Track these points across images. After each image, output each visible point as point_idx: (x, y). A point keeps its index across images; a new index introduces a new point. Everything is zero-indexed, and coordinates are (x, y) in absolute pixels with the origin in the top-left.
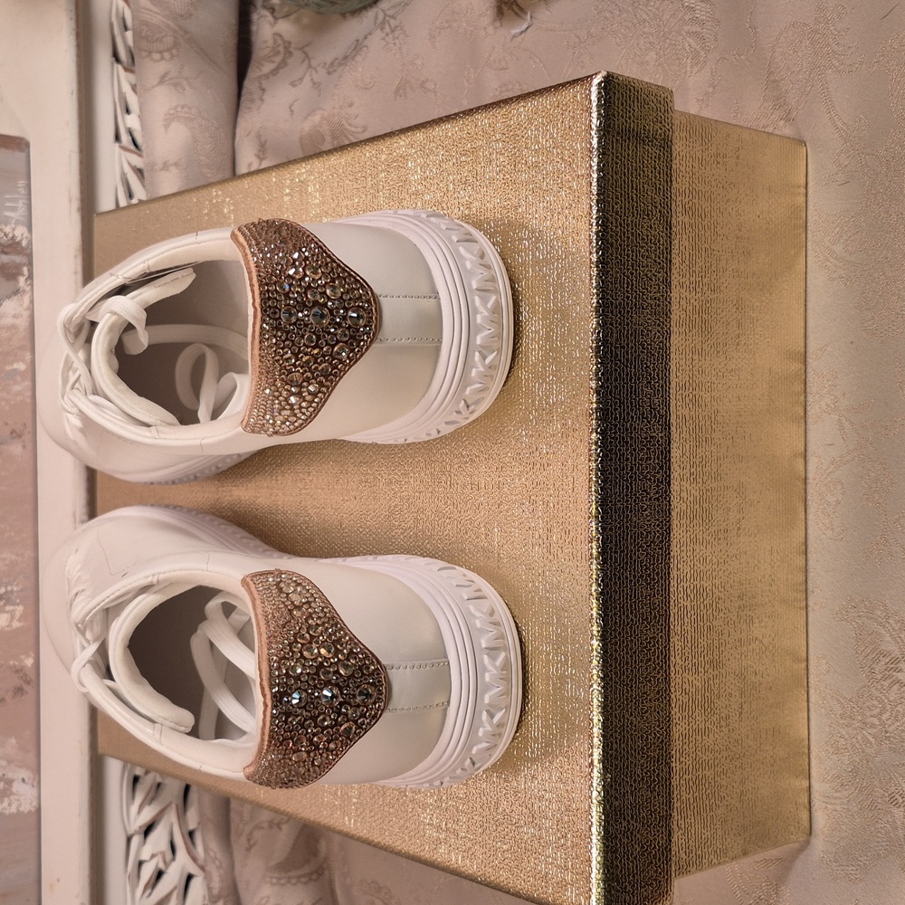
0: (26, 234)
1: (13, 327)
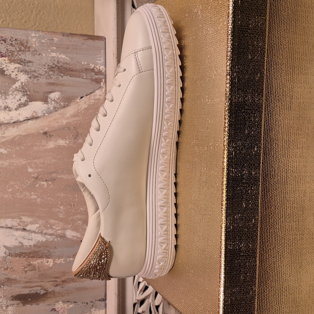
0: (104, 68)
1: (99, 99)
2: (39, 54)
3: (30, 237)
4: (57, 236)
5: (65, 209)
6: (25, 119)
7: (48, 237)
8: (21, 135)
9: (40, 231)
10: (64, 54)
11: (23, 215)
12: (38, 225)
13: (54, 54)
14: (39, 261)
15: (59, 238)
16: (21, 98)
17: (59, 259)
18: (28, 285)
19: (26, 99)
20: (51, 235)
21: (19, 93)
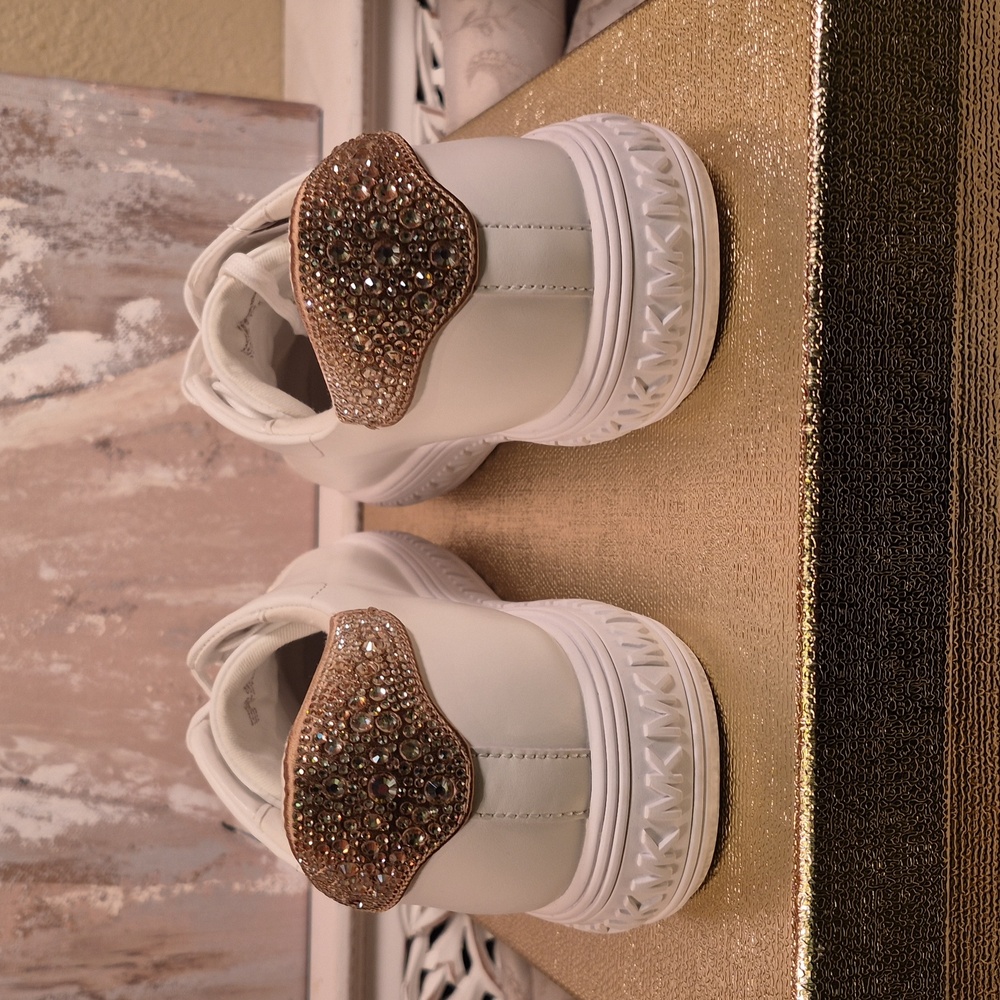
2: (88, 165)
3: (42, 810)
4: (141, 806)
5: (168, 709)
6: (34, 391)
7: (108, 809)
8: (18, 452)
9: (79, 789)
10: (175, 163)
11: (22, 733)
12: (70, 769)
13: (138, 166)
14: (75, 894)
15: (146, 815)
16: (21, 317)
17: (144, 886)
18: (36, 978)
19: (40, 322)
20: (117, 802)
21: (14, 303)
